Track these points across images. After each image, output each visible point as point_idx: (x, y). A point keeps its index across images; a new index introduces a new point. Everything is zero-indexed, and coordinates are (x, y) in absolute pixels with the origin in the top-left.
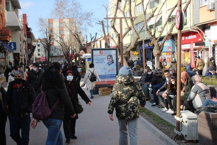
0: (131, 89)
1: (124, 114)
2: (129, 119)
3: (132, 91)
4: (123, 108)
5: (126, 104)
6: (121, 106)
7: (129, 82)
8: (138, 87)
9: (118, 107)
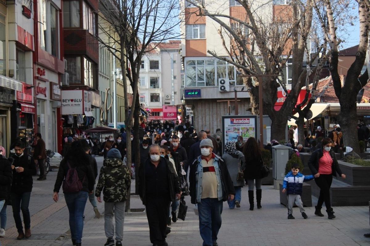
0: (119, 172)
1: (113, 197)
2: (117, 201)
3: (119, 173)
4: (112, 191)
5: (115, 187)
6: (110, 189)
7: (117, 165)
8: (126, 170)
9: (107, 190)
